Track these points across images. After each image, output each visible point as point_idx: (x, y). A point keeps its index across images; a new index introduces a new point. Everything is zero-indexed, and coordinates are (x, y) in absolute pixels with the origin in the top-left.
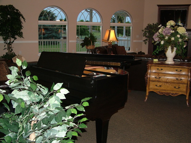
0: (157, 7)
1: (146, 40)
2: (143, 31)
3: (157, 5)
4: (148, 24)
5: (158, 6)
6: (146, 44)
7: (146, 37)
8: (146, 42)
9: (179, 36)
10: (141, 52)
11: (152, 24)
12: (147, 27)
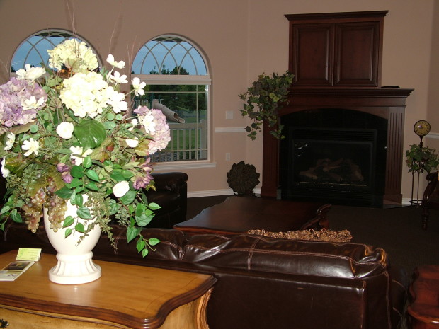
0: (287, 23)
1: (254, 125)
2: (242, 97)
3: (286, 16)
4: (260, 77)
5: (289, 17)
6: (253, 138)
7: (252, 115)
8: (255, 133)
9: (65, 130)
10: (243, 162)
11: (271, 77)
12: (255, 84)
